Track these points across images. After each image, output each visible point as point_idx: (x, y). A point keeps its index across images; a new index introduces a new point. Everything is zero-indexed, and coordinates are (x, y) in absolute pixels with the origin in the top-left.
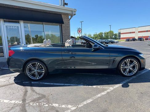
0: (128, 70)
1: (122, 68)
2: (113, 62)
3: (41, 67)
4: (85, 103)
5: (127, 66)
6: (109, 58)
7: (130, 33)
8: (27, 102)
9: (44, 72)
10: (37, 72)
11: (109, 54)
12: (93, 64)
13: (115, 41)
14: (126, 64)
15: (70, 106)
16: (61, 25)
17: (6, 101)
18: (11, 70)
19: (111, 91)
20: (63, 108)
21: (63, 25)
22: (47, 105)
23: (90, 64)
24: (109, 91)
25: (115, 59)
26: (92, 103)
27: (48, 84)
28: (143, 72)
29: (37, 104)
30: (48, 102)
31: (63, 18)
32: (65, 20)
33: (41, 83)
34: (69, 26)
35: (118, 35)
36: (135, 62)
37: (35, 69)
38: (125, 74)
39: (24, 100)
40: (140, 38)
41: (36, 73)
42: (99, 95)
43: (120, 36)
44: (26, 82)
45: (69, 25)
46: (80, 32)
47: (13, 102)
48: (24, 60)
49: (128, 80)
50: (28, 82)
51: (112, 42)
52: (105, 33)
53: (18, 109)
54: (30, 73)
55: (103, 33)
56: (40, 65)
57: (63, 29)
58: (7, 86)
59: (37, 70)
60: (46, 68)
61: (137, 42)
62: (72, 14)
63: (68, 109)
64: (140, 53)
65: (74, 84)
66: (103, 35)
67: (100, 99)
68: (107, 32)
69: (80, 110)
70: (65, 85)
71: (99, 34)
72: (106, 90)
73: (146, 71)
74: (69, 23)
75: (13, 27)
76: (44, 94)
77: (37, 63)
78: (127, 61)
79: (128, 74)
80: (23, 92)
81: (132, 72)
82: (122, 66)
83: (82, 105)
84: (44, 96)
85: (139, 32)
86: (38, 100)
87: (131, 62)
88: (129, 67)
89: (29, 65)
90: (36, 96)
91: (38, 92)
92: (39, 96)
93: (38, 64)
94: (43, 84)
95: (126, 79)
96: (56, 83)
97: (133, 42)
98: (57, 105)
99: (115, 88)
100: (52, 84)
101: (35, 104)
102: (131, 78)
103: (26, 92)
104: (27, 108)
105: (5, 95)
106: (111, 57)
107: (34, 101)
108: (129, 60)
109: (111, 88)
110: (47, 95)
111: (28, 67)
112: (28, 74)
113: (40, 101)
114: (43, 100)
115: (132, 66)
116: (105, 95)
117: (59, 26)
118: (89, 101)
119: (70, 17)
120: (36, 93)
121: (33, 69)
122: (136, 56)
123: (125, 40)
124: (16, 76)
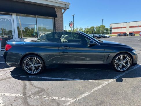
0: (121, 65)
1: (116, 64)
2: (108, 58)
3: (37, 62)
4: (83, 96)
5: (121, 62)
6: (104, 54)
7: (122, 28)
8: (28, 95)
9: (41, 66)
10: (34, 66)
11: (104, 50)
12: (88, 59)
13: (107, 35)
14: (119, 59)
15: (69, 99)
16: (55, 19)
17: (7, 94)
18: (8, 64)
19: (106, 85)
20: (62, 100)
21: (56, 19)
22: (47, 98)
23: (85, 59)
24: (104, 85)
25: (109, 54)
26: (89, 96)
27: (45, 78)
28: (135, 67)
29: (38, 97)
30: (48, 96)
31: (56, 12)
32: (58, 14)
33: (38, 77)
34: (63, 20)
35: (109, 29)
36: (128, 58)
37: (32, 63)
38: (119, 69)
39: (25, 94)
40: (132, 34)
41: (33, 68)
42: (95, 89)
43: (111, 31)
44: (23, 77)
45: (63, 18)
46: (71, 25)
47: (14, 95)
48: (21, 55)
49: (121, 75)
50: (25, 76)
51: (104, 37)
52: (96, 28)
53: (20, 101)
54: (27, 68)
55: (95, 27)
56: (37, 60)
57: (56, 23)
58: (5, 80)
59: (35, 64)
60: (43, 63)
61: (128, 37)
62: (66, 8)
63: (68, 101)
64: (133, 50)
65: (71, 78)
66: (95, 29)
67: (96, 92)
68: (98, 26)
69: (79, 102)
70: (62, 79)
71: (90, 28)
72: (101, 84)
73: (138, 67)
74: (62, 16)
75: (6, 20)
76: (43, 87)
77: (34, 57)
78: (120, 57)
79: (121, 69)
80: (22, 86)
81: (125, 67)
82: (116, 62)
83: (80, 98)
84: (43, 90)
85: (130, 27)
86: (38, 93)
87: (125, 58)
88: (122, 63)
89: (26, 60)
90: (35, 90)
91: (37, 86)
92: (38, 90)
93: (36, 58)
94: (41, 78)
95: (119, 74)
96: (53, 77)
97: (124, 37)
98: (57, 98)
99: (109, 82)
100: (49, 78)
101: (36, 97)
102: (124, 73)
103: (25, 86)
104: (29, 101)
105: (5, 89)
106: (106, 53)
107: (34, 94)
108: (123, 56)
109: (105, 83)
110: (46, 89)
111: (25, 61)
112: (26, 68)
113: (40, 94)
114: (42, 93)
115: (125, 61)
116: (101, 88)
117: (52, 19)
118: (87, 94)
119: (63, 11)
120: (35, 86)
121: (30, 63)
122: (129, 52)
123: (116, 34)
124: (12, 70)
